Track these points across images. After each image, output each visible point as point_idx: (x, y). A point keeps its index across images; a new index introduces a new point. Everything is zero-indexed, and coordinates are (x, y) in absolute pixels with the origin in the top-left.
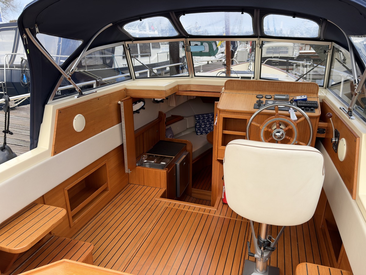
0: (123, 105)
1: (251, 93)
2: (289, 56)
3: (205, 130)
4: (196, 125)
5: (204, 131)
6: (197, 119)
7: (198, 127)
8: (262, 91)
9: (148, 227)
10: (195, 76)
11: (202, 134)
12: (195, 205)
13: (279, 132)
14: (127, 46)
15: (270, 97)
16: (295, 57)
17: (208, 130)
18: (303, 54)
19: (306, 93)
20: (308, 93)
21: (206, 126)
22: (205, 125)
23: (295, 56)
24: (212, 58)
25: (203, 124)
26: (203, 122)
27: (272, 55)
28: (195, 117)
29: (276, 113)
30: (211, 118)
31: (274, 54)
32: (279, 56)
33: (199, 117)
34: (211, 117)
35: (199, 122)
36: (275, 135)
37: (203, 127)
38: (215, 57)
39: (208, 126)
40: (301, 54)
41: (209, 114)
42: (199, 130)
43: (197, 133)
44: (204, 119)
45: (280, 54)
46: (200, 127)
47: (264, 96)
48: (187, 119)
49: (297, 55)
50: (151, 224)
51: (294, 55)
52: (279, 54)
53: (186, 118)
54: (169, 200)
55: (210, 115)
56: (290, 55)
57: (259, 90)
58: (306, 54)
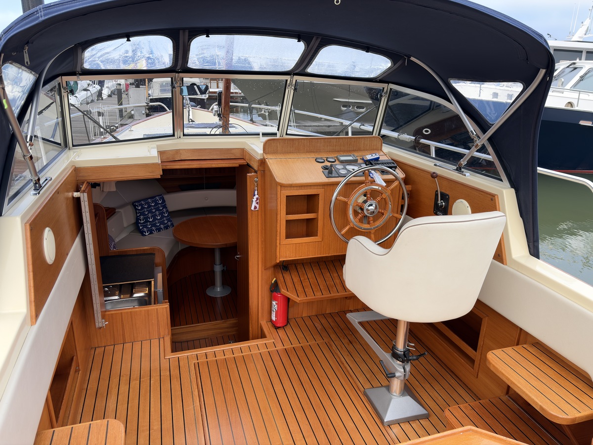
0: (86, 199)
1: (304, 156)
3: (154, 225)
4: (138, 219)
5: (154, 228)
6: (139, 208)
7: (142, 222)
8: (316, 152)
9: (193, 406)
10: (184, 135)
11: (151, 233)
12: (238, 345)
13: (371, 205)
14: (65, 85)
15: (334, 160)
17: (160, 225)
19: (369, 150)
20: (371, 150)
21: (155, 219)
22: (154, 216)
25: (150, 215)
26: (150, 212)
28: (135, 206)
29: (366, 180)
30: (160, 204)
33: (141, 205)
34: (160, 202)
35: (143, 214)
36: (368, 210)
37: (151, 220)
39: (159, 218)
41: (155, 197)
42: (145, 226)
43: (142, 233)
44: (149, 206)
46: (147, 221)
47: (325, 159)
48: (121, 210)
50: (194, 398)
53: (119, 210)
54: (192, 352)
55: (157, 198)
57: (312, 152)
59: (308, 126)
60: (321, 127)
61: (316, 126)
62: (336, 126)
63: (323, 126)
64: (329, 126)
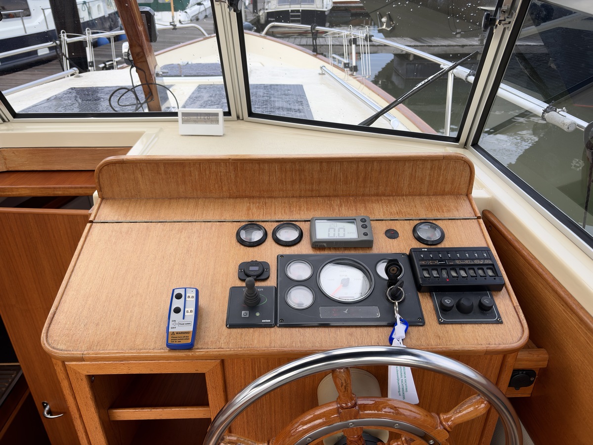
1: (213, 213)
2: (317, 8)
8: (260, 197)
15: (297, 237)
16: (326, 10)
18: (339, 5)
19: (428, 195)
23: (326, 8)
24: (180, 16)
27: (289, 6)
31: (292, 6)
32: (301, 9)
38: (186, 12)
40: (335, 5)
45: (302, 6)
47: (271, 229)
49: (330, 7)
51: (325, 6)
52: (299, 6)
56: (318, 6)
57: (246, 197)
58: (343, 5)
59: (434, 46)
60: (452, 48)
61: (445, 46)
62: (474, 45)
63: (455, 46)
64: (463, 46)
